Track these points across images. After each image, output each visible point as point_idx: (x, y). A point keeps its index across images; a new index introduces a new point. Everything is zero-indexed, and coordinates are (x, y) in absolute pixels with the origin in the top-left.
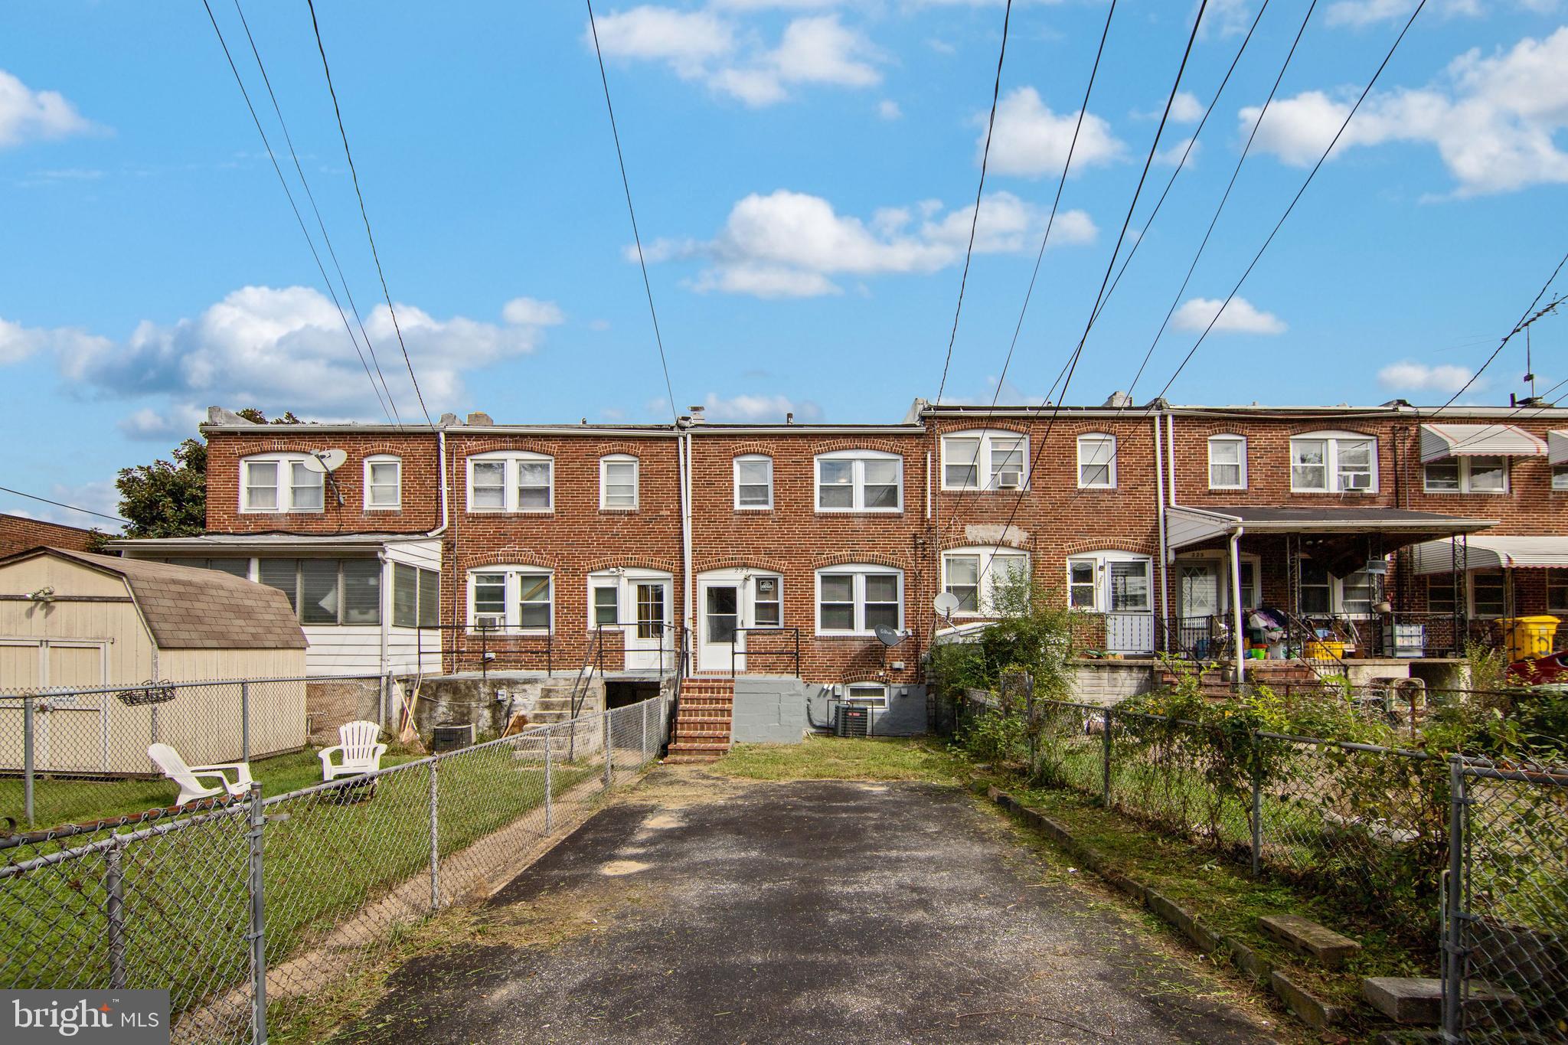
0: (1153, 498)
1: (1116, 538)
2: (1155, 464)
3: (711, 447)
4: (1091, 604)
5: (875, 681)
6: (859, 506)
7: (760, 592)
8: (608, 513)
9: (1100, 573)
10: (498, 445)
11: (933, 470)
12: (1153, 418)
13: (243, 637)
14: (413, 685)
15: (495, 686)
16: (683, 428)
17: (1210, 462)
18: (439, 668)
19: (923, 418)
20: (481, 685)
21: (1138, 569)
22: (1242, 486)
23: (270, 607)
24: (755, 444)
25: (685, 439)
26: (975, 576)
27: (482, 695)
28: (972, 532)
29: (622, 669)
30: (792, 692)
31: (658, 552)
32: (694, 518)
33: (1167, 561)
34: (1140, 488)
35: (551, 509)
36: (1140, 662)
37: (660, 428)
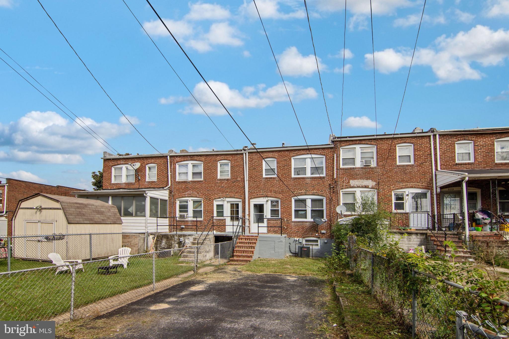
0: (430, 167)
1: (414, 184)
2: (431, 154)
3: (255, 156)
4: (403, 209)
5: (315, 237)
6: (308, 174)
7: (272, 206)
8: (220, 180)
9: (407, 197)
10: (186, 159)
11: (337, 160)
12: (430, 136)
13: (99, 220)
14: (155, 236)
15: (179, 237)
16: (245, 150)
17: (457, 152)
18: (168, 231)
19: (333, 142)
20: (175, 236)
21: (424, 195)
22: (472, 161)
23: (110, 211)
24: (270, 154)
25: (246, 154)
26: (355, 199)
27: (176, 239)
28: (352, 183)
29: (225, 232)
30: (279, 241)
31: (237, 192)
32: (249, 181)
33: (436, 192)
34: (424, 164)
35: (202, 179)
36: (421, 232)
37: (237, 151)
